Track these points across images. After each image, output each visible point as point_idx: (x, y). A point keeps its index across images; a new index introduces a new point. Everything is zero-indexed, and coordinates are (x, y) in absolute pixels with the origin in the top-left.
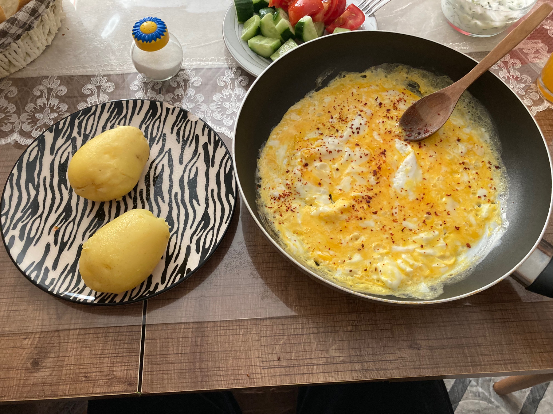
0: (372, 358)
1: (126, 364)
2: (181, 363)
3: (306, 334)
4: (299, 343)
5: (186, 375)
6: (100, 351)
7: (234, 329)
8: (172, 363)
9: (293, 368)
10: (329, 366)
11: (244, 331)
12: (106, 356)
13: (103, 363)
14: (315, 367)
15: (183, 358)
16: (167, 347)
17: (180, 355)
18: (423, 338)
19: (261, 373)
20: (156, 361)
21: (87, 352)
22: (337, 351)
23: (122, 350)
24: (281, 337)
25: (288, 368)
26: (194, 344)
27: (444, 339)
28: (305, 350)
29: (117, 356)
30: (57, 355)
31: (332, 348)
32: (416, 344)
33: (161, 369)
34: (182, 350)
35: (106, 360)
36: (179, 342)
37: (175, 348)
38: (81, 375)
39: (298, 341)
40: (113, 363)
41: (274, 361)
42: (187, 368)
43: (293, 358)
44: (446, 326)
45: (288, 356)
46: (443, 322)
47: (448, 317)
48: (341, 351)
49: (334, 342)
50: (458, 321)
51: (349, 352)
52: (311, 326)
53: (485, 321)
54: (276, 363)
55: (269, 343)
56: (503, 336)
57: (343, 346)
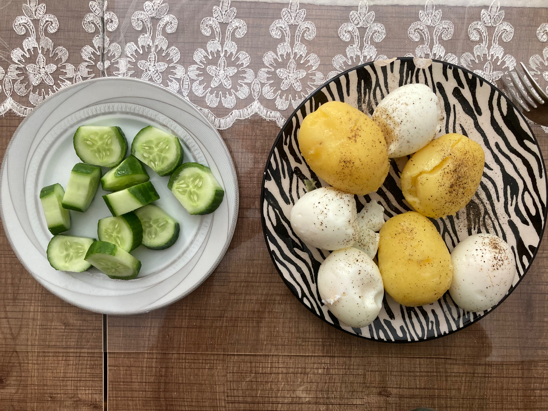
0: (338, 401)
1: (90, 388)
2: (146, 391)
3: (275, 373)
4: (266, 382)
5: (150, 403)
6: (62, 374)
7: (199, 363)
8: (136, 391)
9: (257, 405)
10: (294, 405)
11: (210, 366)
12: (69, 379)
13: (66, 386)
14: (280, 405)
15: (147, 387)
16: (131, 375)
17: (144, 384)
18: (395, 386)
19: (225, 407)
20: (121, 388)
21: (49, 374)
22: (304, 392)
23: (84, 375)
24: (248, 374)
25: (253, 405)
26: (158, 375)
27: (416, 388)
28: (271, 389)
29: (80, 381)
30: (19, 374)
31: (299, 389)
32: (386, 391)
33: (126, 396)
34: (146, 379)
35: (69, 383)
36: (142, 371)
37: (139, 377)
38: (46, 395)
39: (266, 379)
40: (77, 387)
41: (239, 396)
42: (151, 396)
43: (258, 395)
44: (422, 376)
45: (254, 393)
46: (420, 372)
47: (427, 368)
48: (308, 392)
49: (302, 383)
50: (436, 372)
51: (316, 394)
52: (281, 366)
53: (464, 375)
54: (241, 399)
55: (235, 379)
56: (478, 390)
57: (311, 387)
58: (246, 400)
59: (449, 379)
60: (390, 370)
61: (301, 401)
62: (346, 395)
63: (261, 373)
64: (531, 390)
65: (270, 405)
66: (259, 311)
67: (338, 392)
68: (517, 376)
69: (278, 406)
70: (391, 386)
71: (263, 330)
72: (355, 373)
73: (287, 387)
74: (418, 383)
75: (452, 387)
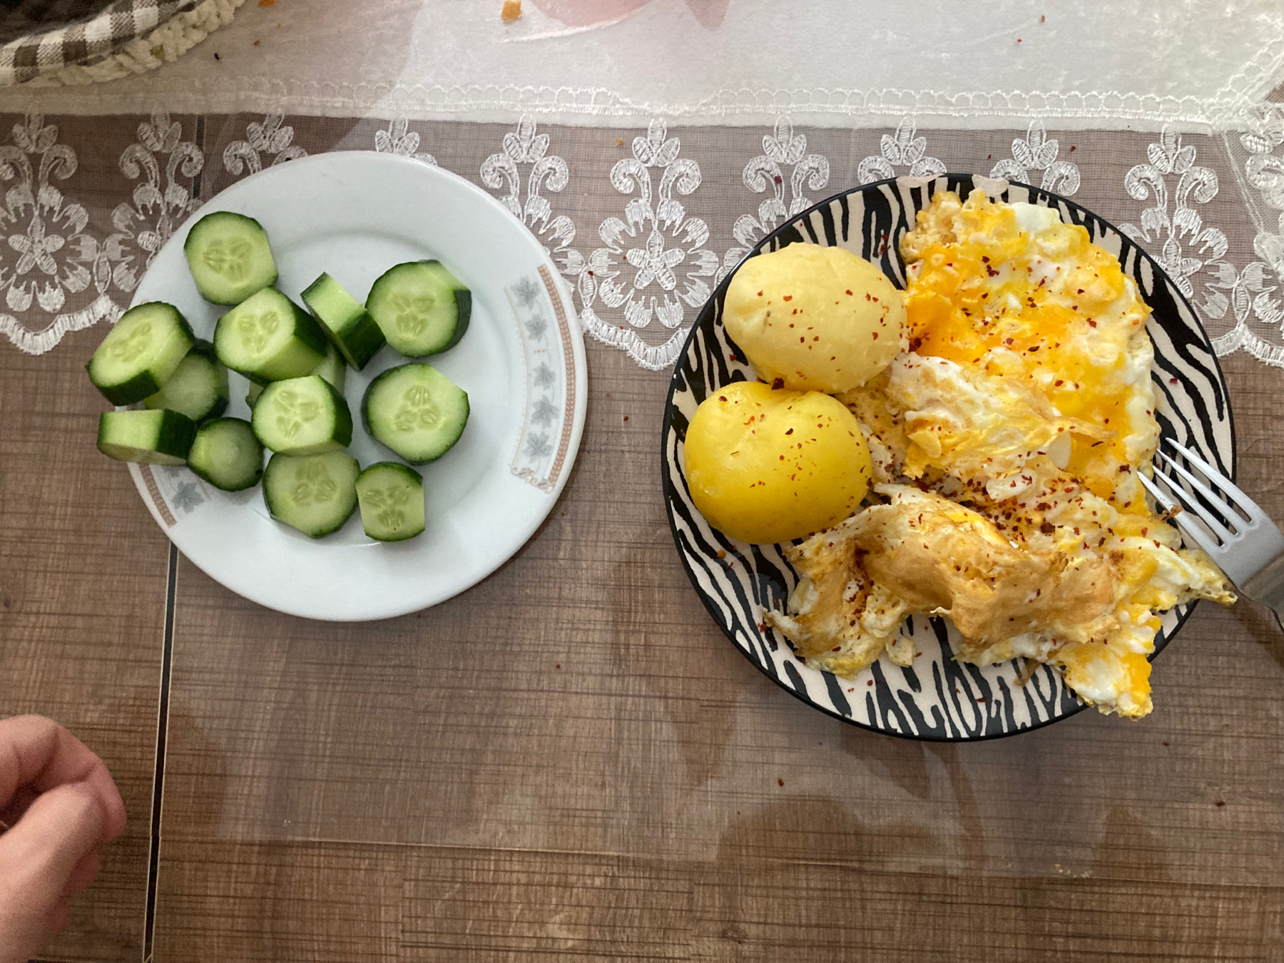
0: (635, 950)
1: (120, 906)
2: (233, 916)
3: (503, 884)
4: (483, 902)
5: (242, 944)
7: (349, 857)
8: (214, 916)
9: (465, 952)
10: (541, 956)
11: (370, 864)
14: (512, 955)
15: (237, 907)
16: (205, 880)
17: (231, 900)
18: (756, 919)
19: (397, 955)
20: (182, 908)
22: (563, 927)
23: (110, 875)
24: (448, 885)
25: (455, 952)
26: (262, 880)
27: (800, 926)
28: (495, 918)
29: (100, 888)
31: (553, 920)
32: (736, 931)
33: (191, 926)
34: (236, 890)
36: (229, 871)
37: (222, 885)
39: (484, 897)
40: (92, 901)
41: (426, 932)
42: (244, 928)
43: (467, 931)
44: (812, 898)
45: (458, 926)
46: (808, 889)
47: (821, 880)
48: (572, 927)
49: (560, 908)
50: (842, 890)
51: (589, 931)
52: (516, 868)
53: (901, 897)
54: (431, 939)
55: (420, 895)
56: (931, 933)
57: (578, 918)
58: (441, 940)
59: (869, 905)
60: (745, 883)
61: (556, 946)
62: (651, 935)
63: (474, 883)
64: (1045, 936)
65: (492, 953)
66: (473, 750)
67: (635, 930)
68: (1012, 902)
69: (508, 957)
70: (747, 918)
71: (481, 789)
72: (671, 889)
73: (528, 916)
74: (804, 913)
75: (876, 924)
